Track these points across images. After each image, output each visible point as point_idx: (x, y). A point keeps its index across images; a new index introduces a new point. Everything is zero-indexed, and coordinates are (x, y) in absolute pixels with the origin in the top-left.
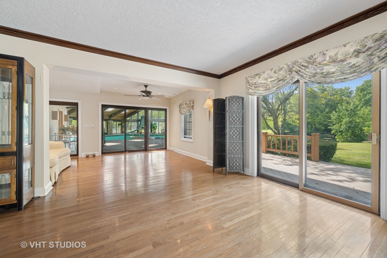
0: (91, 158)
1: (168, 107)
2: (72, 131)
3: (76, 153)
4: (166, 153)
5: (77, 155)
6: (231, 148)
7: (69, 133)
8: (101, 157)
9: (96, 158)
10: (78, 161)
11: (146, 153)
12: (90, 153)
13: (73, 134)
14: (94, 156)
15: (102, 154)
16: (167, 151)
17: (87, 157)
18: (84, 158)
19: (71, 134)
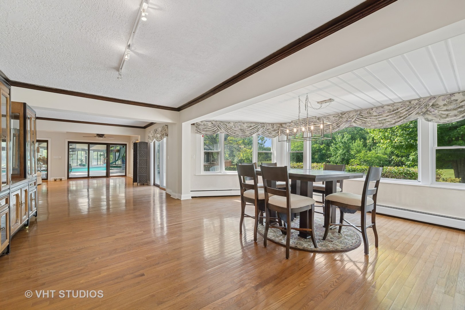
0: (58, 181)
1: (128, 143)
2: (42, 161)
3: (46, 178)
4: (126, 179)
5: (47, 179)
6: (140, 170)
7: (40, 163)
8: (67, 181)
9: (62, 182)
10: (47, 184)
11: (108, 179)
12: (57, 178)
13: (44, 164)
14: (61, 180)
15: (68, 179)
16: (127, 178)
17: (55, 180)
18: (52, 181)
19: (42, 164)
